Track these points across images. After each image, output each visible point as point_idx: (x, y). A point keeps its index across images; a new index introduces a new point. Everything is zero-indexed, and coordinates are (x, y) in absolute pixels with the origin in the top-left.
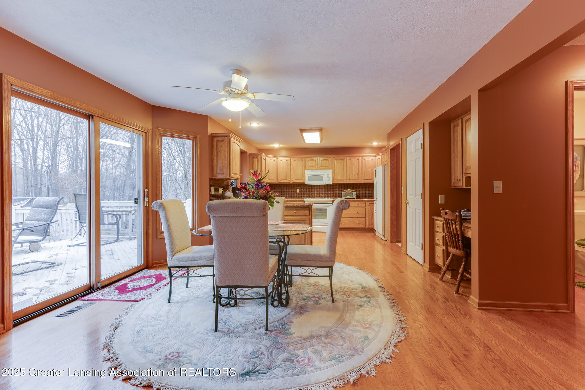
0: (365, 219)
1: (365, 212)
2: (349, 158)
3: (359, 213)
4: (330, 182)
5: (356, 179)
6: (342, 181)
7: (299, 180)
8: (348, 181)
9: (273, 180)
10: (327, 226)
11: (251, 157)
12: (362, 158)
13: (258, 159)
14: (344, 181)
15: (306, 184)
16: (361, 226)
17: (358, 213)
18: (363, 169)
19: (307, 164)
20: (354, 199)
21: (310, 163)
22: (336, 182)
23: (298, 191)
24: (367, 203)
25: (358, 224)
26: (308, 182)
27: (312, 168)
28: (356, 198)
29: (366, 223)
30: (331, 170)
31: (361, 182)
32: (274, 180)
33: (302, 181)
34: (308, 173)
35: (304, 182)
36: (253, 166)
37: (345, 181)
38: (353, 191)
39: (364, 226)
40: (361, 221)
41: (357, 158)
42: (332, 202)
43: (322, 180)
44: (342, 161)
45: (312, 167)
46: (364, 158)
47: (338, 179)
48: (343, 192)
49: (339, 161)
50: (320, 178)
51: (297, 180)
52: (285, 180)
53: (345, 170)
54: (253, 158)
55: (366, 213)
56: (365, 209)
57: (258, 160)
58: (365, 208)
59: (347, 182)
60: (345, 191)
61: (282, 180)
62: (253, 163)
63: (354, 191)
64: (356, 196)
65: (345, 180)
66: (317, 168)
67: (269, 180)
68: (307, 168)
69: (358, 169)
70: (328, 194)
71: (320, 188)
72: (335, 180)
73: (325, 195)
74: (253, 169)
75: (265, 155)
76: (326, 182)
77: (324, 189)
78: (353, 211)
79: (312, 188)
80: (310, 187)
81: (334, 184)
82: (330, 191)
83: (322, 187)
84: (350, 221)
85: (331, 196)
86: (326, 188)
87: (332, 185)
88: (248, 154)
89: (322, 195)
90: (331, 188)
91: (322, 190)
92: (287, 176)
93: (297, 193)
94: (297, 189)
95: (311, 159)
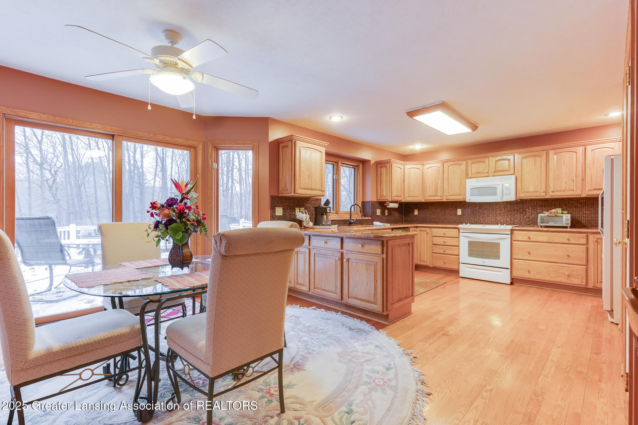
0: (587, 268)
1: (585, 255)
2: (553, 151)
3: (570, 255)
4: (512, 198)
5: (569, 190)
6: (538, 194)
7: (456, 195)
8: (552, 194)
9: (416, 197)
10: (501, 273)
11: (378, 166)
12: (585, 148)
13: (386, 168)
14: (540, 194)
15: (467, 201)
16: (576, 281)
17: (568, 256)
18: (588, 171)
19: (469, 170)
20: (566, 227)
21: (474, 168)
22: (523, 196)
23: (459, 212)
24: (591, 237)
25: (569, 276)
26: (470, 198)
27: (478, 175)
28: (569, 225)
29: (589, 277)
30: (513, 177)
31: (582, 196)
32: (418, 197)
33: (461, 197)
34: (471, 183)
35: (465, 198)
36: (380, 178)
37: (544, 194)
38: (562, 213)
39: (582, 282)
40: (575, 273)
41: (573, 149)
42: (509, 233)
43: (495, 194)
44: (538, 159)
45: (479, 173)
46: (589, 148)
47: (528, 192)
48: (539, 215)
49: (532, 160)
50: (492, 190)
51: (453, 195)
52: (434, 196)
53: (544, 174)
54: (381, 167)
55: (589, 258)
56: (585, 250)
57: (386, 171)
58: (587, 248)
59: (548, 197)
60: (544, 212)
61: (430, 196)
62: (381, 174)
63: (566, 212)
64: (569, 222)
65: (546, 192)
66: (487, 175)
67: (409, 197)
68: (470, 176)
69: (574, 171)
70: (513, 217)
71: (498, 208)
72: (523, 193)
73: (506, 219)
74: (381, 182)
75: (402, 162)
76: (503, 197)
77: (505, 208)
78: (555, 251)
79: (482, 207)
80: (480, 206)
81: (525, 200)
82: (516, 213)
83: (502, 206)
84: (548, 269)
85: (519, 221)
86: (509, 208)
87: (521, 202)
88: (372, 163)
89: (502, 219)
90: (518, 207)
91: (501, 211)
92: (437, 190)
93: (458, 215)
94: (458, 210)
95: (477, 160)
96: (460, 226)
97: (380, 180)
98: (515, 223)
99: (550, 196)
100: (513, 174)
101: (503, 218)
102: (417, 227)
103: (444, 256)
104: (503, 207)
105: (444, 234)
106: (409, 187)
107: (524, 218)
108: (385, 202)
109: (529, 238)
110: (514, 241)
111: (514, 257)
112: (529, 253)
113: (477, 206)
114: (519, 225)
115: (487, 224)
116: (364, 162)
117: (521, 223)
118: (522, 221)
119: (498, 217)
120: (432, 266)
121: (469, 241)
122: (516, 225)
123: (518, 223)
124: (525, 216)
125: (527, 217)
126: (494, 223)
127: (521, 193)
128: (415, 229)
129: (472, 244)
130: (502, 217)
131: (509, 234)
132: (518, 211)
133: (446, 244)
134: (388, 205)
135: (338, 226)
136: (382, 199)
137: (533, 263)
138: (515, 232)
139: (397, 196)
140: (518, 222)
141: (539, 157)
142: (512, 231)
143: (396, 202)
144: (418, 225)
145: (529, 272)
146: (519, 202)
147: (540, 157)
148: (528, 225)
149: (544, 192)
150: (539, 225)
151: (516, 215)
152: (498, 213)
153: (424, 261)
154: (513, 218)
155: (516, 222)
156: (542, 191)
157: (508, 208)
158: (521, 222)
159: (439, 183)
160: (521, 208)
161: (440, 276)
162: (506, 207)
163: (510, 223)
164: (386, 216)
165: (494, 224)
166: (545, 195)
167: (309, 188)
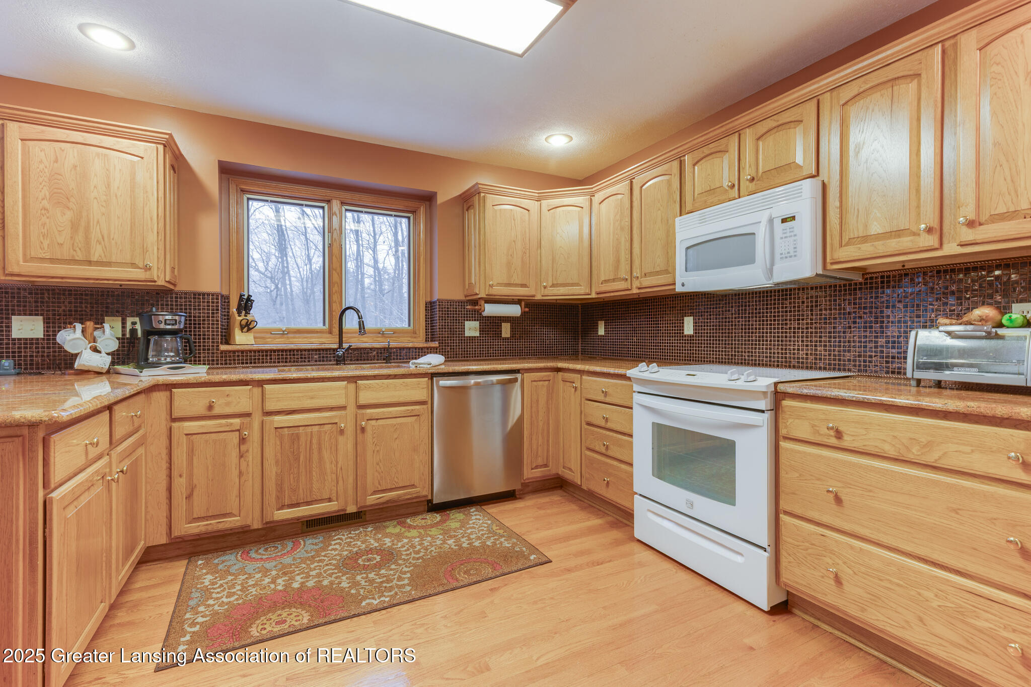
2: (973, 35)
7: (657, 273)
9: (572, 285)
10: (739, 559)
11: (465, 205)
13: (474, 210)
14: (917, 245)
15: (679, 289)
17: (1025, 555)
19: (689, 185)
21: (700, 177)
23: (689, 326)
26: (687, 280)
27: (710, 198)
30: (814, 185)
32: (577, 284)
33: (669, 279)
34: (687, 230)
35: (674, 278)
36: (468, 239)
38: (1026, 324)
42: (764, 404)
43: (751, 260)
44: (907, 92)
45: (711, 191)
48: (912, 334)
49: (879, 99)
51: (650, 274)
54: (468, 209)
57: (474, 216)
59: (951, 249)
60: (939, 321)
61: (606, 281)
65: (939, 231)
66: (734, 192)
67: (553, 286)
68: (690, 205)
70: (840, 342)
71: (790, 311)
72: (845, 245)
73: (816, 350)
74: (469, 249)
75: (535, 193)
76: (775, 268)
77: (812, 310)
78: (956, 511)
79: (745, 310)
80: (739, 307)
81: (882, 277)
82: (850, 327)
83: (803, 302)
84: (919, 594)
85: (860, 356)
86: (826, 310)
87: (866, 284)
88: (441, 199)
89: (803, 350)
90: (855, 304)
91: (799, 320)
92: (618, 261)
93: (685, 336)
94: (686, 319)
95: (706, 151)
96: (632, 372)
97: (468, 244)
98: (844, 365)
99: (962, 245)
100: (813, 177)
101: (807, 346)
102: (558, 370)
103: (607, 464)
104: (807, 307)
105: (605, 394)
106: (553, 259)
107: (876, 347)
108: (473, 302)
109: (839, 434)
110: (786, 438)
111: (783, 505)
112: (838, 501)
113: (732, 307)
114: (859, 371)
115: (759, 364)
117: (865, 366)
118: (871, 357)
119: (790, 341)
120: (585, 488)
121: (653, 423)
122: (849, 370)
123: (855, 366)
124: (882, 337)
125: (887, 342)
126: (778, 361)
127: (841, 246)
128: (549, 376)
130: (803, 341)
131: (763, 411)
132: (855, 318)
133: (609, 425)
134: (481, 309)
135: (209, 368)
136: (470, 294)
137: (852, 547)
139: (509, 285)
140: (855, 361)
141: (909, 80)
142: (778, 396)
143: (519, 302)
144: (560, 365)
145: (838, 580)
146: (861, 284)
147: (916, 81)
148: (893, 373)
149: (929, 230)
150: (909, 375)
151: (848, 335)
152: (790, 328)
153: (570, 469)
154: (840, 346)
155: (849, 360)
156: (923, 226)
157: (821, 310)
158: (865, 361)
159: (623, 239)
160: (865, 308)
161: (596, 522)
162: (816, 306)
163: (830, 364)
164: (506, 339)
165: (778, 366)
166: (937, 245)
167: (77, 258)
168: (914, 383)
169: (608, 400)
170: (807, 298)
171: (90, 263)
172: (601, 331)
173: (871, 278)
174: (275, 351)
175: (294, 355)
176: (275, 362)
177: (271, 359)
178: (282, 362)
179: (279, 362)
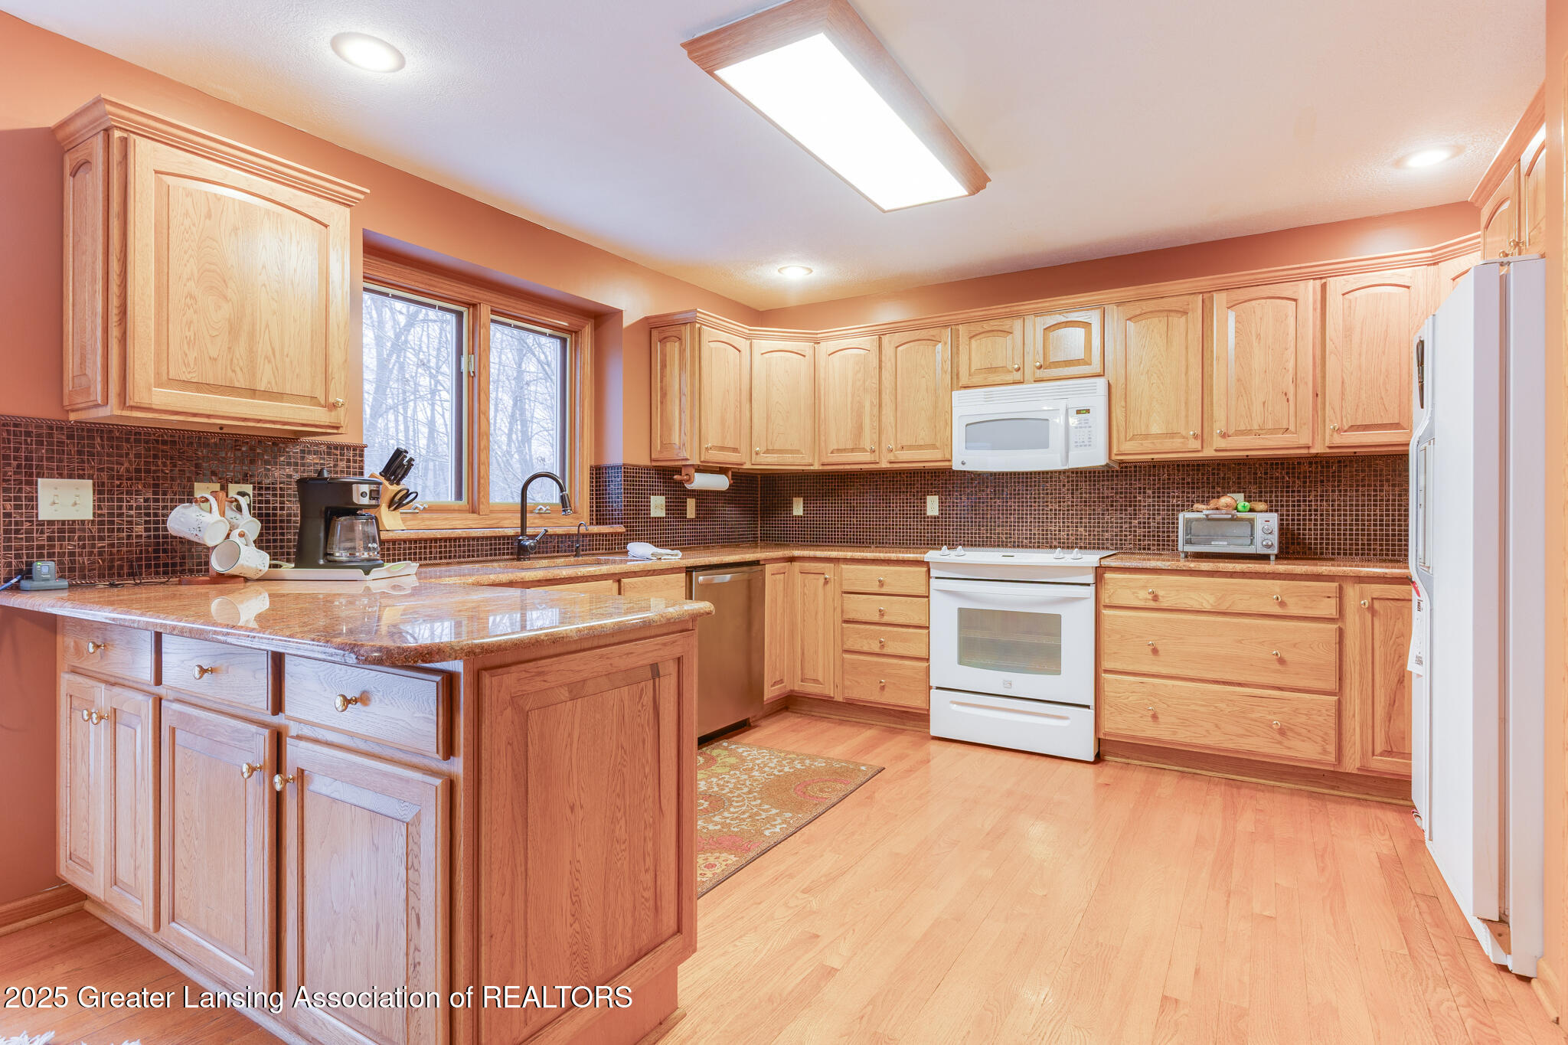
0: (1339, 701)
1: (1333, 657)
2: (1223, 295)
3: (1287, 656)
4: (1095, 456)
5: (1274, 431)
6: (1176, 444)
7: (920, 447)
8: (1222, 443)
9: (792, 452)
10: (1065, 723)
11: (655, 333)
12: (1324, 287)
13: (681, 344)
14: (1186, 446)
15: (956, 466)
16: (1307, 750)
17: (1281, 661)
18: (1331, 362)
19: (963, 358)
20: (1265, 558)
21: (978, 352)
22: (1134, 450)
23: (933, 506)
24: (1352, 592)
25: (1282, 732)
26: (967, 458)
27: (991, 377)
28: (1276, 551)
29: (1347, 735)
30: (1101, 383)
31: (1313, 451)
32: (798, 452)
33: (936, 455)
34: (968, 406)
35: (948, 456)
36: (661, 381)
37: (1196, 444)
38: (1251, 510)
39: (1325, 752)
40: (1303, 719)
41: (1287, 289)
42: (1090, 579)
43: (1044, 444)
44: (1179, 322)
45: (992, 370)
46: (1336, 285)
47: (1146, 436)
48: (1181, 516)
49: (1157, 324)
50: (1034, 431)
51: (911, 447)
52: (853, 450)
53: (1195, 373)
54: (664, 340)
55: (1347, 667)
56: (1333, 638)
57: (682, 352)
58: (1341, 632)
59: (1209, 453)
60: (1197, 506)
61: (839, 450)
62: (664, 366)
63: (1262, 506)
64: (1274, 539)
65: (1201, 437)
66: (1018, 376)
67: (767, 451)
68: (964, 381)
69: (1291, 365)
70: (1099, 523)
71: (1052, 494)
72: (1130, 440)
73: (1077, 531)
74: (664, 395)
75: (745, 329)
76: (1070, 453)
77: (1072, 494)
78: (1240, 642)
79: (1003, 491)
80: (995, 487)
81: (1135, 467)
82: (1108, 510)
83: (1064, 486)
84: (1216, 707)
85: (1117, 535)
86: (1086, 493)
87: (1121, 472)
88: (627, 321)
89: (1064, 531)
90: (1112, 489)
91: (1060, 502)
92: (859, 429)
93: (928, 517)
94: (928, 498)
95: (986, 326)
96: (931, 556)
97: (662, 388)
98: (1103, 544)
99: (1216, 450)
100: (1099, 376)
101: (1068, 527)
102: (792, 559)
103: (882, 663)
104: (1068, 490)
105: (881, 584)
106: (768, 417)
107: (1130, 527)
108: (678, 470)
109: (1156, 598)
110: (1107, 607)
111: (1106, 664)
112: (1155, 651)
113: (987, 487)
114: (1116, 549)
115: (1018, 546)
116: (601, 318)
117: (1121, 544)
118: (1126, 536)
119: (1051, 522)
120: (841, 700)
121: (960, 610)
122: (1107, 548)
123: (1112, 544)
124: (1135, 519)
125: (1140, 523)
126: (1039, 542)
127: (1126, 440)
128: (785, 567)
129: (968, 619)
130: (1064, 522)
131: (1089, 585)
132: (1112, 501)
133: (886, 619)
134: (690, 481)
135: (420, 565)
136: (667, 459)
137: (1166, 686)
138: (1108, 575)
139: (722, 448)
140: (1112, 540)
141: (1179, 315)
142: (1100, 572)
143: (722, 470)
144: (797, 553)
145: (1155, 717)
146: (1117, 471)
147: (1184, 318)
148: (1144, 549)
149: (1195, 437)
150: (1180, 549)
151: (1106, 517)
152: (1051, 510)
153: (816, 681)
154: (1099, 527)
155: (1107, 539)
156: (1191, 433)
157: (1081, 493)
158: (1121, 540)
159: (867, 405)
160: (1121, 493)
161: (869, 734)
162: (1077, 490)
163: (1090, 544)
164: (691, 520)
165: (1039, 547)
166: (1200, 448)
167: (237, 385)
168: (1183, 555)
169: (884, 590)
170: (1068, 482)
171: (253, 393)
172: (798, 509)
173: (1126, 467)
174: (436, 540)
175: (460, 546)
176: (435, 558)
177: (431, 553)
178: (445, 558)
179: (441, 558)
